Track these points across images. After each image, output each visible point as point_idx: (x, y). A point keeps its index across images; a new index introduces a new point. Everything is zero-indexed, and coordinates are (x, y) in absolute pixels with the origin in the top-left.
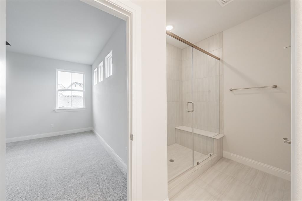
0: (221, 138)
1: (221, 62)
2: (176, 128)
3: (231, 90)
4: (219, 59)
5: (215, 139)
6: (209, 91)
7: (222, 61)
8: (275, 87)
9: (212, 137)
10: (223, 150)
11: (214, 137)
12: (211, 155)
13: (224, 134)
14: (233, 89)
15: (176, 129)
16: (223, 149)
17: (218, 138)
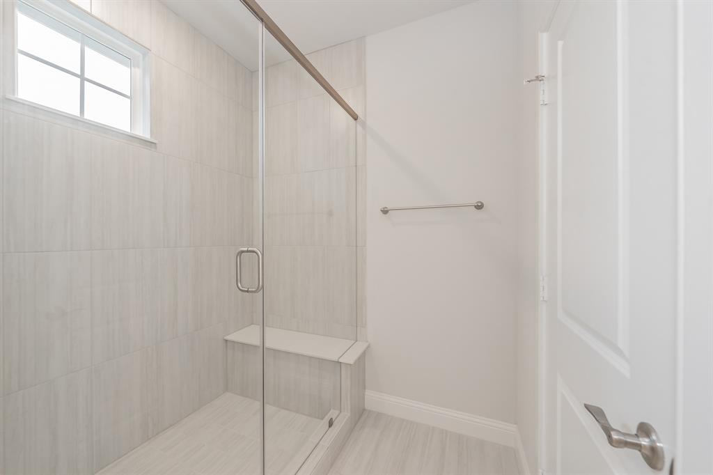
0: (359, 358)
1: (359, 128)
2: (228, 338)
3: (385, 212)
4: (355, 118)
5: (343, 365)
6: (330, 214)
7: (364, 125)
8: (479, 207)
9: (335, 358)
10: (365, 388)
11: (340, 360)
12: (331, 424)
13: (367, 342)
14: (389, 208)
15: (226, 341)
16: (365, 386)
17: (352, 362)
